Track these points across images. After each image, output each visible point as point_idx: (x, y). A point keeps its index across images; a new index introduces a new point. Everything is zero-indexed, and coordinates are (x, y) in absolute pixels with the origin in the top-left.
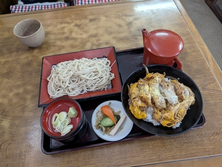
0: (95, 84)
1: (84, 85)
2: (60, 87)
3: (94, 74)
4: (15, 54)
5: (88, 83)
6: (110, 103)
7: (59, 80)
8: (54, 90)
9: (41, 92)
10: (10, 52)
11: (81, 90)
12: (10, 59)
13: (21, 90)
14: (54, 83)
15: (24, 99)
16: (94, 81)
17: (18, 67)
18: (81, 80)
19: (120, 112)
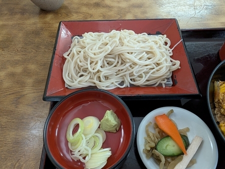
0: (146, 73)
1: (128, 73)
2: (85, 70)
3: (146, 56)
4: (18, 16)
5: (135, 70)
6: (172, 111)
7: (86, 59)
8: (74, 75)
9: (52, 75)
10: (12, 12)
11: (121, 80)
12: (10, 23)
13: (19, 69)
14: (76, 62)
15: (22, 84)
16: (145, 69)
17: (20, 35)
18: (122, 64)
19: (188, 130)
